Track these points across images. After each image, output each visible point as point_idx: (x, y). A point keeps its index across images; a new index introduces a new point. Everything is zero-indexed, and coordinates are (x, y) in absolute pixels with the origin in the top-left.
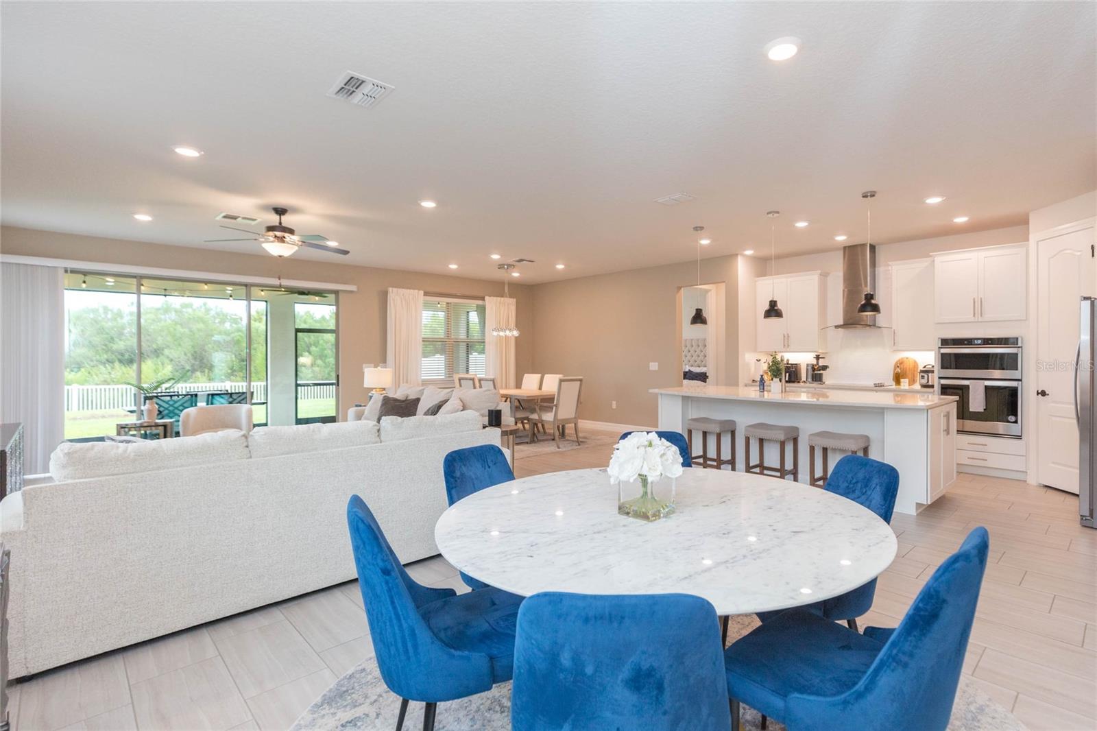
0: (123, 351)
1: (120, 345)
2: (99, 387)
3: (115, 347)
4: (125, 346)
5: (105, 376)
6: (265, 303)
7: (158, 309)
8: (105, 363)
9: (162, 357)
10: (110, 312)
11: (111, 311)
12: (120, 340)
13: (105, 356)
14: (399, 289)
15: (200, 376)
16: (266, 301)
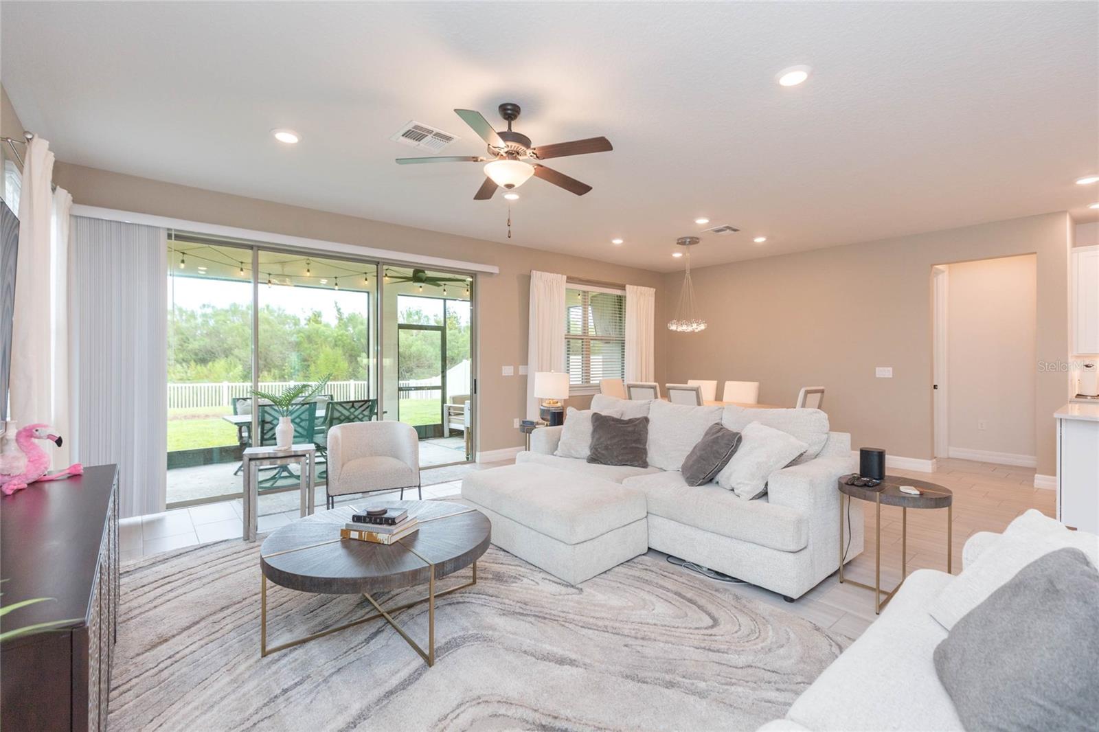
0: (197, 351)
1: (194, 345)
2: (176, 385)
3: (190, 346)
4: (200, 346)
5: (182, 375)
6: (366, 294)
7: (227, 311)
8: (181, 363)
9: (231, 358)
10: (184, 314)
11: (186, 312)
12: (195, 340)
13: (181, 356)
14: (543, 273)
15: (266, 375)
16: (368, 293)
